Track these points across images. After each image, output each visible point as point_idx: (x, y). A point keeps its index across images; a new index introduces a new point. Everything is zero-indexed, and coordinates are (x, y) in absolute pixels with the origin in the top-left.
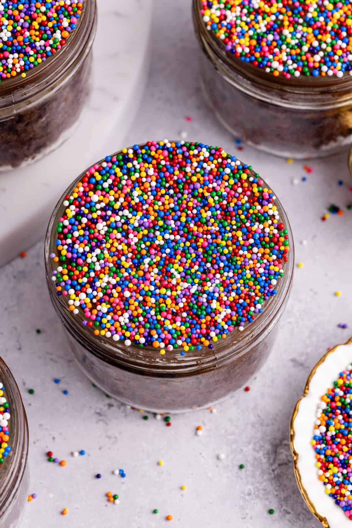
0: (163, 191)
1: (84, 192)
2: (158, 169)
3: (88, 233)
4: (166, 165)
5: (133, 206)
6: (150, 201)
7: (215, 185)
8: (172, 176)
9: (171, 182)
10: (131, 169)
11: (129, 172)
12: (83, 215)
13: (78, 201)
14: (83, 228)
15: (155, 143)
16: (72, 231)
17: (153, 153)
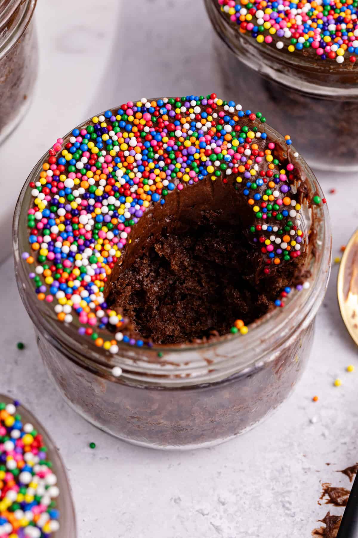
0: (152, 165)
1: (54, 176)
2: (142, 138)
3: (70, 228)
4: (150, 132)
5: (119, 189)
6: (137, 180)
7: (214, 145)
8: (161, 144)
9: (161, 152)
10: (107, 142)
11: (106, 146)
12: (59, 205)
13: (48, 187)
14: (61, 222)
15: (131, 104)
16: (48, 226)
17: (131, 118)
